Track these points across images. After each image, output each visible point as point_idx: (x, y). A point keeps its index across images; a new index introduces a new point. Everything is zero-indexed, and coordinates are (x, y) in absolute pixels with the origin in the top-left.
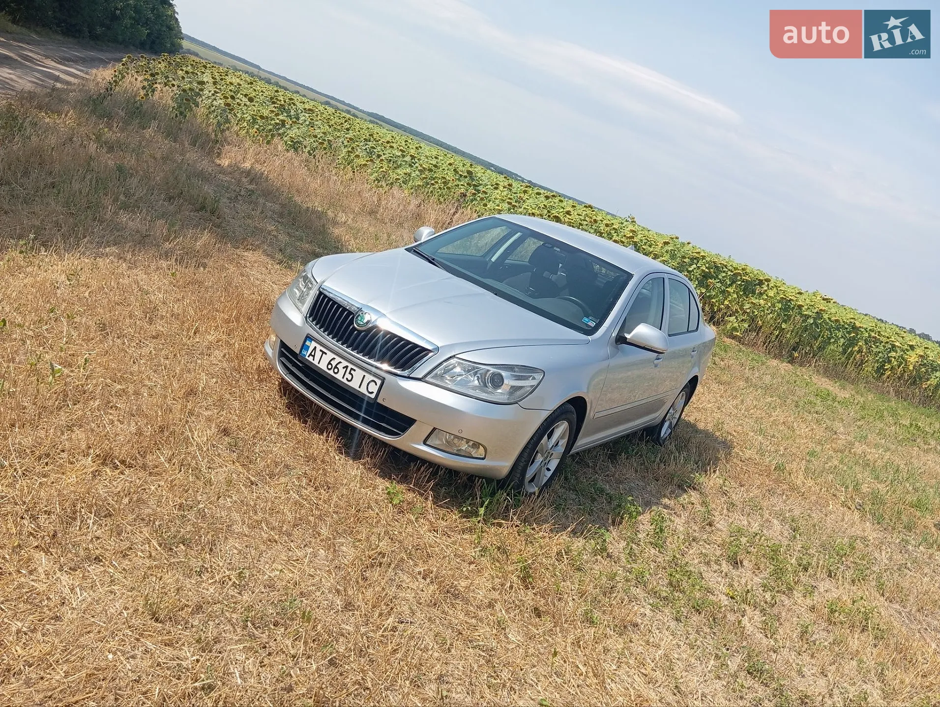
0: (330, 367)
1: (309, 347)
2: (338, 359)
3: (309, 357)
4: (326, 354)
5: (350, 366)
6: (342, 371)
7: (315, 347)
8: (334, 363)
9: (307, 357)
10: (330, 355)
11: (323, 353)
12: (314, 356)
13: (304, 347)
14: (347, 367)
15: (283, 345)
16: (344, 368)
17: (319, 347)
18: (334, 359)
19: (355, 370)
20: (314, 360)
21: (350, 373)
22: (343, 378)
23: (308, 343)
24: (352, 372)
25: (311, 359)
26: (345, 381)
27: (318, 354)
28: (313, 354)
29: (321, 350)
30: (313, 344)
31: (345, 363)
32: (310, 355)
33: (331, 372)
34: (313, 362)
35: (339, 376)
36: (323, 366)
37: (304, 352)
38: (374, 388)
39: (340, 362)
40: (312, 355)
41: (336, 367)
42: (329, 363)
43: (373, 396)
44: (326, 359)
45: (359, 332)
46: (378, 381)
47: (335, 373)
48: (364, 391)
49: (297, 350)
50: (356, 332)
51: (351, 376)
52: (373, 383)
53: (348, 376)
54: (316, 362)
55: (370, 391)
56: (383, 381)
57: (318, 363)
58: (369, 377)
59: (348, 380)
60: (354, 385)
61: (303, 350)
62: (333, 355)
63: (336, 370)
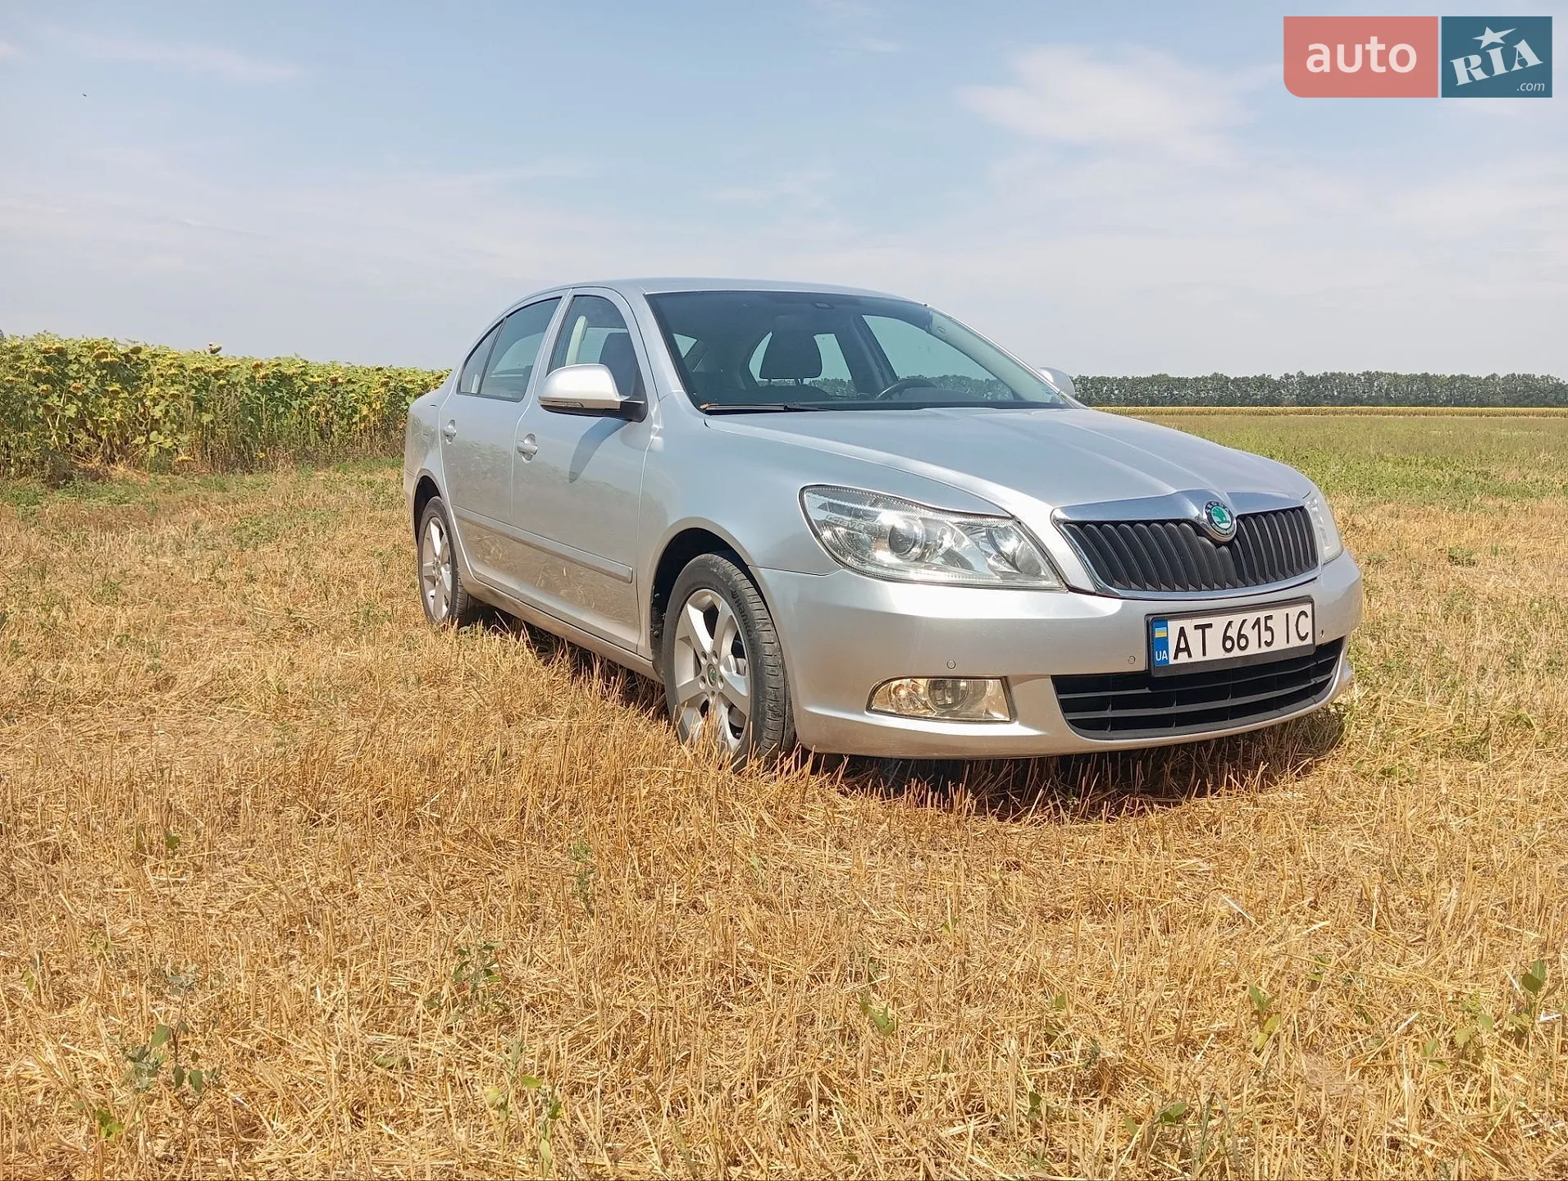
0: (1229, 644)
1: (1165, 641)
2: (1237, 619)
3: (1176, 657)
4: (1210, 626)
5: (1262, 614)
6: (1252, 635)
7: (1182, 629)
8: (1233, 633)
9: (1172, 661)
10: (1219, 622)
11: (1203, 627)
12: (1187, 649)
13: (1154, 645)
14: (1258, 622)
15: (1062, 683)
16: (1253, 628)
17: (1189, 624)
18: (1230, 623)
19: (1270, 617)
20: (1190, 655)
21: (1268, 628)
22: (1260, 646)
23: (1159, 633)
24: (1269, 623)
25: (1183, 658)
26: (1265, 649)
27: (1194, 638)
28: (1183, 645)
29: (1196, 627)
30: (1174, 626)
31: (1251, 617)
32: (1178, 650)
33: (1236, 653)
34: (1191, 660)
35: (1253, 649)
36: (1216, 653)
37: (1159, 657)
38: (1306, 626)
39: (1244, 621)
40: (1183, 650)
41: (1240, 636)
42: (1226, 638)
43: (1309, 641)
44: (1214, 636)
45: (1230, 544)
46: (1307, 608)
47: (1242, 649)
48: (1295, 642)
49: (1140, 665)
50: (1225, 549)
51: (1269, 633)
52: (1303, 617)
53: (1266, 636)
54: (1197, 656)
55: (1303, 635)
56: (1312, 602)
57: (1204, 654)
58: (1293, 611)
59: (1268, 644)
60: (1280, 644)
61: (1154, 654)
62: (1226, 619)
63: (1243, 642)
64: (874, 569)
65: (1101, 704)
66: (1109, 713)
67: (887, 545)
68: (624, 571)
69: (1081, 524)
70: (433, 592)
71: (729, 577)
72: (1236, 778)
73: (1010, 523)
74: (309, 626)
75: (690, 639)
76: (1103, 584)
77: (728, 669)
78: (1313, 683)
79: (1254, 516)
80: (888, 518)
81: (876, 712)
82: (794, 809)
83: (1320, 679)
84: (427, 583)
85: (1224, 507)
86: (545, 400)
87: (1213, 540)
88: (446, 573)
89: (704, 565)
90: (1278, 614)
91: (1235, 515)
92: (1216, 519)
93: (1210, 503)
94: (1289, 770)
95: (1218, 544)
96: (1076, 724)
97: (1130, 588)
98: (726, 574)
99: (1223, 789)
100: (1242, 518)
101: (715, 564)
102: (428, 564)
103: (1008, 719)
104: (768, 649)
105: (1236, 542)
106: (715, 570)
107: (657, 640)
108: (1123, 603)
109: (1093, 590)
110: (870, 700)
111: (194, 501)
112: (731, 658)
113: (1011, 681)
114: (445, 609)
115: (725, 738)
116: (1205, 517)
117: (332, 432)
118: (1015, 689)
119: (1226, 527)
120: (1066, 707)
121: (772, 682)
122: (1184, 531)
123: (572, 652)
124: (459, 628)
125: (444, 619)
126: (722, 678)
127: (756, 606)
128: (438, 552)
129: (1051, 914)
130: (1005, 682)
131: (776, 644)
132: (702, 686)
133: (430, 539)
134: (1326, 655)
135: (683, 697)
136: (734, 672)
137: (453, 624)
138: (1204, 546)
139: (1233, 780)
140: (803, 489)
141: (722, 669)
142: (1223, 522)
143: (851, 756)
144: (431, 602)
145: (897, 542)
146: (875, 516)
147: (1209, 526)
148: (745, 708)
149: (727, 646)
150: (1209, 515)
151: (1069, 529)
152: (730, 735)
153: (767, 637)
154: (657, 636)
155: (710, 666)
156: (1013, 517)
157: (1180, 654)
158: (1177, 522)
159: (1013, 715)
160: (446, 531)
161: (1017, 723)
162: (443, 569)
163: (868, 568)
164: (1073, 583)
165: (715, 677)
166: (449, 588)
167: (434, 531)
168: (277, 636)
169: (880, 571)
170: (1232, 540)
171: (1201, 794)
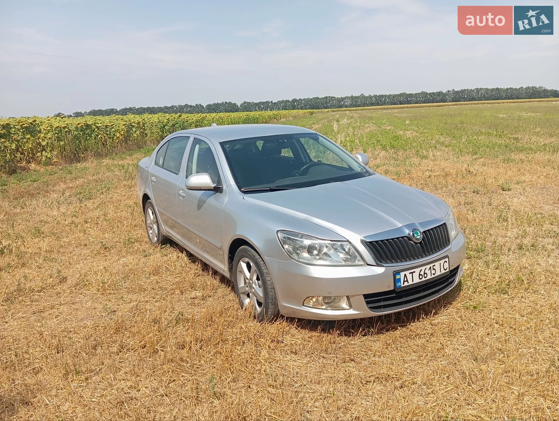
0: (421, 277)
1: (400, 279)
2: (423, 268)
3: (403, 284)
4: (415, 272)
5: (431, 265)
6: (429, 273)
7: (405, 275)
8: (422, 273)
9: (402, 285)
10: (417, 270)
11: (412, 273)
12: (407, 281)
13: (396, 281)
14: (430, 268)
15: (366, 296)
16: (429, 270)
17: (407, 273)
18: (421, 270)
19: (434, 265)
20: (408, 283)
21: (434, 269)
22: (431, 275)
23: (398, 277)
24: (434, 267)
25: (406, 284)
26: (433, 276)
27: (409, 277)
28: (406, 280)
29: (410, 273)
30: (402, 274)
31: (428, 267)
32: (404, 281)
33: (424, 279)
34: (409, 284)
35: (429, 277)
36: (417, 280)
37: (398, 285)
38: (446, 265)
39: (426, 268)
40: (406, 281)
41: (425, 273)
42: (420, 275)
43: (448, 270)
44: (416, 275)
45: (420, 243)
46: (447, 260)
47: (425, 277)
48: (443, 271)
49: (392, 288)
50: (419, 244)
51: (434, 270)
52: (445, 263)
53: (433, 272)
54: (411, 283)
55: (445, 268)
56: (448, 257)
57: (413, 281)
58: (442, 262)
59: (434, 274)
60: (438, 273)
61: (396, 284)
62: (419, 269)
63: (425, 275)
64: (303, 261)
65: (379, 301)
66: (382, 303)
67: (307, 251)
68: (219, 245)
69: (370, 242)
70: (151, 232)
71: (254, 257)
72: (425, 316)
73: (347, 243)
74: (109, 247)
75: (242, 272)
76: (378, 262)
77: (256, 285)
78: (450, 281)
79: (428, 230)
80: (307, 242)
81: (306, 306)
82: (280, 339)
83: (452, 280)
84: (149, 228)
85: (418, 230)
86: (187, 185)
87: (414, 242)
88: (155, 227)
89: (245, 250)
90: (437, 264)
91: (422, 231)
92: (415, 235)
93: (413, 230)
94: (443, 309)
95: (416, 243)
96: (371, 308)
97: (388, 263)
98: (253, 255)
99: (421, 319)
100: (424, 232)
101: (249, 251)
102: (148, 222)
103: (349, 308)
104: (269, 283)
105: (422, 241)
106: (249, 253)
107: (231, 269)
108: (386, 269)
109: (375, 264)
110: (304, 302)
111: (60, 179)
112: (256, 281)
113: (350, 297)
114: (156, 239)
115: (256, 307)
116: (411, 234)
117: (107, 144)
118: (350, 299)
119: (419, 236)
120: (368, 303)
121: (271, 294)
122: (405, 240)
123: (202, 264)
124: (161, 246)
125: (155, 242)
126: (253, 288)
127: (264, 268)
128: (152, 219)
129: (365, 382)
130: (348, 297)
131: (271, 281)
132: (247, 289)
133: (149, 214)
134: (454, 272)
135: (241, 291)
136: (258, 286)
137: (159, 245)
138: (412, 244)
139: (424, 317)
140: (278, 231)
141: (254, 285)
142: (418, 236)
143: (297, 319)
144: (151, 235)
145: (310, 249)
146: (303, 242)
147: (413, 238)
148: (262, 301)
149: (255, 278)
150: (413, 234)
151: (367, 244)
152: (257, 307)
153: (268, 279)
154: (231, 268)
155: (249, 283)
156: (348, 241)
157: (405, 283)
158: (402, 237)
159: (351, 306)
160: (154, 213)
161: (352, 309)
162: (154, 225)
163: (301, 260)
164: (369, 263)
165: (251, 287)
166: (157, 232)
167: (150, 212)
168: (99, 253)
169: (305, 261)
170: (421, 241)
171: (414, 322)
